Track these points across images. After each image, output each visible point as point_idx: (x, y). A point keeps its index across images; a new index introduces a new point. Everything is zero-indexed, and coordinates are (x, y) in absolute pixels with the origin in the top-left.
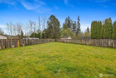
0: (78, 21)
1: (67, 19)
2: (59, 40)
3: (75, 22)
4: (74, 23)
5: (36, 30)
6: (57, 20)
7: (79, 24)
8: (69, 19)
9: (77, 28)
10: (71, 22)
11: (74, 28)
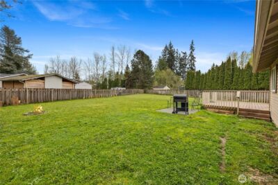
0: (191, 52)
1: (166, 47)
2: (151, 91)
3: (185, 53)
4: (182, 55)
5: (105, 72)
6: (148, 57)
7: (193, 58)
8: (171, 47)
9: (188, 66)
10: (175, 55)
11: (183, 66)
